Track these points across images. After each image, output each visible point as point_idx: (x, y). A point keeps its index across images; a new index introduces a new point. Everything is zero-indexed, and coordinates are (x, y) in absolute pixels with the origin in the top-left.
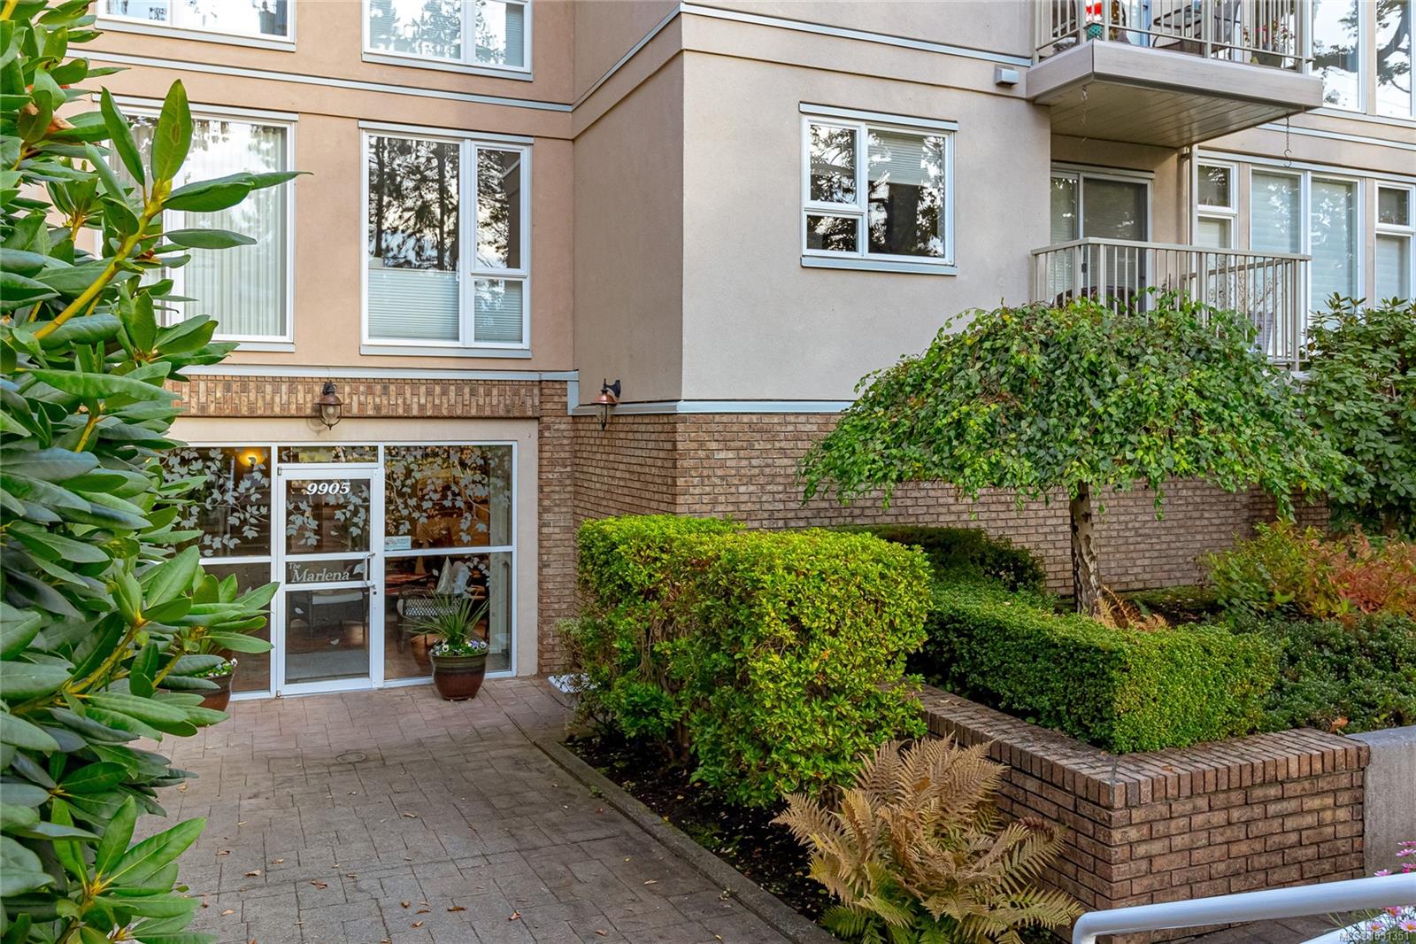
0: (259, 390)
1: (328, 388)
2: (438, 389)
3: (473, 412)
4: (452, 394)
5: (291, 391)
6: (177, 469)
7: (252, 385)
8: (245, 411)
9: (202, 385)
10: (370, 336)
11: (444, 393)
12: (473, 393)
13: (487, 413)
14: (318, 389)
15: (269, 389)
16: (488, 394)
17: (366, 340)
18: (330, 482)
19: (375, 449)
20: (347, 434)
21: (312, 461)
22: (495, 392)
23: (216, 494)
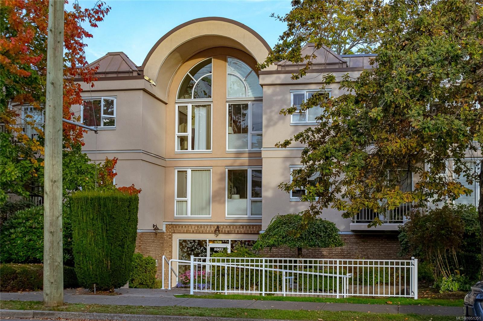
0: (204, 227)
1: (218, 227)
2: (241, 227)
3: (249, 232)
4: (245, 228)
5: (211, 227)
6: (189, 244)
7: (202, 226)
8: (201, 232)
9: (193, 227)
10: (228, 215)
11: (243, 228)
12: (250, 228)
13: (253, 232)
14: (216, 227)
15: (206, 227)
16: (253, 228)
17: (227, 216)
18: (219, 248)
19: (228, 241)
20: (222, 237)
21: (217, 243)
22: (255, 227)
23: (197, 250)
